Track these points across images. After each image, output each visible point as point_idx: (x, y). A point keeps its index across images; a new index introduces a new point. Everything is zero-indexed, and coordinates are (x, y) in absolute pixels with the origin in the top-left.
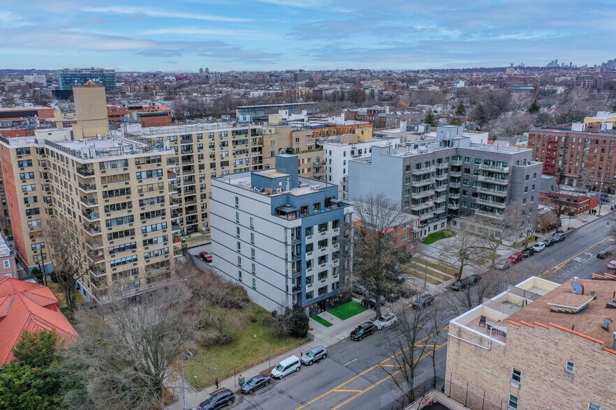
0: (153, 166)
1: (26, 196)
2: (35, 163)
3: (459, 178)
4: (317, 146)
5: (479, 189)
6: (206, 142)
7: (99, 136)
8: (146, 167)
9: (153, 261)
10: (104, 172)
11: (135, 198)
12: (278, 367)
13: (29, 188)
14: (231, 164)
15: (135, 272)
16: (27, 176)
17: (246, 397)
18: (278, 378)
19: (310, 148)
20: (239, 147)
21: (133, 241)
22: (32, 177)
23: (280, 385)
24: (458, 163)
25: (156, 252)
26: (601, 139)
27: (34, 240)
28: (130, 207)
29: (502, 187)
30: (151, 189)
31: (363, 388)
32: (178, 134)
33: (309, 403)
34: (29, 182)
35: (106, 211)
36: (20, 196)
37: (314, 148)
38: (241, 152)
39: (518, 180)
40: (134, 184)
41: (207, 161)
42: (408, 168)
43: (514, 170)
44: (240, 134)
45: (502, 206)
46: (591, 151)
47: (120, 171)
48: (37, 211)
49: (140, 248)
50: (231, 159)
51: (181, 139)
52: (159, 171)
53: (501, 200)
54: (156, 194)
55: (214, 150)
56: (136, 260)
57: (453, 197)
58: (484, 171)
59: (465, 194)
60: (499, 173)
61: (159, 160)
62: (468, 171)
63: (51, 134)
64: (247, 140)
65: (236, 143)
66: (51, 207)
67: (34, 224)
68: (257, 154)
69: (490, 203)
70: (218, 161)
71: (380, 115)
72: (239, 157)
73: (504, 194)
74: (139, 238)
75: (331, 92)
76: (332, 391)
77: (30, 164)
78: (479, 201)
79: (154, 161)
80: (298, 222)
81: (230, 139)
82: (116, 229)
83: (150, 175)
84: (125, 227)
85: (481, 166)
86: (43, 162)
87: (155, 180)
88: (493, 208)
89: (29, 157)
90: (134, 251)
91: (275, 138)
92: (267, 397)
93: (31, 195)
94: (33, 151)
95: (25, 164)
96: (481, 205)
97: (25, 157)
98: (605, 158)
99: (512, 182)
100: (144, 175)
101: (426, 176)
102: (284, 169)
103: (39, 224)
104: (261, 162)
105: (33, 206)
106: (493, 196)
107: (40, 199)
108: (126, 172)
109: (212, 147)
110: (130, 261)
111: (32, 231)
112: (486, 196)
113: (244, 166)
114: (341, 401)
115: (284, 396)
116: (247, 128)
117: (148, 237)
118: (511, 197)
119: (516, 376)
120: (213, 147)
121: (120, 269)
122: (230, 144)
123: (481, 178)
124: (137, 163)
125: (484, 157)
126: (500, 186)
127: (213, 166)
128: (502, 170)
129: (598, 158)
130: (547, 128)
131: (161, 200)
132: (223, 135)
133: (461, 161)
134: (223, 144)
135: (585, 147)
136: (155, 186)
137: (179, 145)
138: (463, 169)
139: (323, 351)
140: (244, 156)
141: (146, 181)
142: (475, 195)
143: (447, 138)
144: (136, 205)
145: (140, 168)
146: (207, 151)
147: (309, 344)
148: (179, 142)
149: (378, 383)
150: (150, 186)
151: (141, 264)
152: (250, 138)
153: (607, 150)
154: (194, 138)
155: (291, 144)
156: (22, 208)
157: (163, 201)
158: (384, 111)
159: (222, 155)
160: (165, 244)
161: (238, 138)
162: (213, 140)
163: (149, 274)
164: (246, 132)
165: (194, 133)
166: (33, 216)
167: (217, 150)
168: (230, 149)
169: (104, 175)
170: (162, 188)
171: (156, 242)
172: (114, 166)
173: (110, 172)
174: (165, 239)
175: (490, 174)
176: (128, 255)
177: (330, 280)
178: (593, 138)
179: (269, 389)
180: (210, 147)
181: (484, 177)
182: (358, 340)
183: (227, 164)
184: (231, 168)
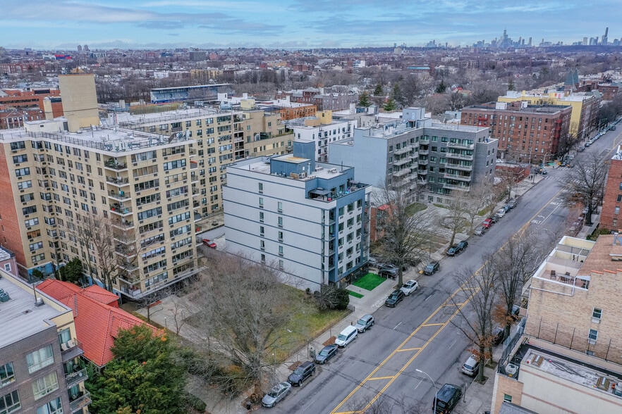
0: (178, 157)
1: (22, 194)
2: (30, 158)
3: (426, 156)
4: (287, 130)
5: (446, 165)
6: (194, 129)
7: (93, 126)
8: (172, 158)
9: (179, 251)
10: (135, 165)
11: (163, 189)
12: (341, 337)
13: (25, 185)
14: (217, 150)
15: (163, 264)
16: (22, 172)
17: (323, 366)
18: (343, 347)
19: (280, 131)
20: (224, 134)
21: (161, 232)
22: (28, 173)
23: (347, 352)
24: (426, 142)
25: (181, 242)
26: (524, 116)
27: (32, 240)
28: (158, 199)
29: (467, 163)
30: (176, 180)
31: (420, 346)
32: (169, 122)
33: (382, 364)
34: (25, 178)
35: (138, 204)
36: (16, 194)
37: (283, 132)
38: (225, 138)
39: (482, 155)
40: (161, 176)
42: (391, 148)
43: (477, 146)
44: (224, 120)
45: (469, 179)
46: (516, 127)
47: (149, 163)
48: (33, 210)
49: (168, 240)
50: (216, 145)
51: (172, 127)
52: (183, 161)
53: (466, 174)
54: (180, 184)
55: (201, 137)
56: (163, 251)
57: (422, 173)
58: (450, 148)
59: (432, 170)
60: (464, 150)
61: (183, 150)
62: (434, 149)
63: (42, 126)
64: (230, 126)
65: (221, 129)
66: (51, 204)
67: (32, 223)
68: (239, 140)
69: (457, 177)
70: (205, 148)
71: (316, 96)
72: (224, 143)
73: (470, 168)
74: (167, 230)
75: (243, 72)
76: (395, 351)
77: (25, 160)
78: (446, 175)
79: (178, 151)
80: (333, 204)
81: (215, 126)
82: (147, 221)
83: (175, 166)
84: (154, 219)
85: (448, 144)
86: (42, 157)
87: (179, 171)
88: (459, 181)
89: (24, 152)
90: (163, 243)
91: (251, 123)
92: (342, 364)
93: (27, 192)
94: (28, 146)
95: (20, 159)
96: (447, 179)
97: (20, 152)
98: (528, 133)
99: (476, 158)
100: (170, 166)
101: (404, 155)
102: (303, 154)
103: (36, 223)
104: (243, 148)
105: (30, 204)
106: (460, 171)
107: (37, 196)
108: (155, 163)
110: (160, 253)
111: (30, 231)
112: (453, 171)
113: (228, 152)
114: (409, 358)
115: (356, 362)
116: (230, 114)
117: (174, 229)
118: (475, 171)
119: (597, 314)
120: (201, 134)
121: (151, 262)
122: (216, 130)
123: (449, 155)
124: (165, 154)
125: (450, 136)
126: (466, 161)
127: (201, 153)
128: (469, 147)
129: (522, 133)
130: (474, 107)
131: (185, 190)
132: (209, 122)
133: (428, 140)
134: (210, 131)
135: (510, 123)
136: (180, 177)
138: (430, 148)
139: (371, 318)
140: (227, 142)
141: (172, 172)
142: (442, 170)
143: (413, 119)
144: (163, 196)
145: (166, 159)
146: (195, 139)
147: (352, 314)
149: (430, 340)
150: (175, 177)
151: (169, 255)
152: (232, 123)
153: (529, 125)
154: (184, 126)
155: (264, 128)
156: (19, 206)
157: (186, 191)
158: (319, 93)
159: (208, 142)
160: (189, 234)
161: (222, 124)
162: (201, 127)
163: (175, 264)
164: (229, 118)
165: (183, 121)
166: (30, 215)
167: (205, 138)
168: (216, 135)
169: (135, 168)
170: (185, 178)
171: (181, 232)
172: (144, 158)
173: (141, 164)
174: (189, 229)
175: (457, 151)
176: (157, 247)
177: (355, 255)
178: (517, 115)
179: (340, 357)
180: (198, 134)
181: (451, 154)
182: (393, 306)
183: (214, 151)
184: (217, 155)
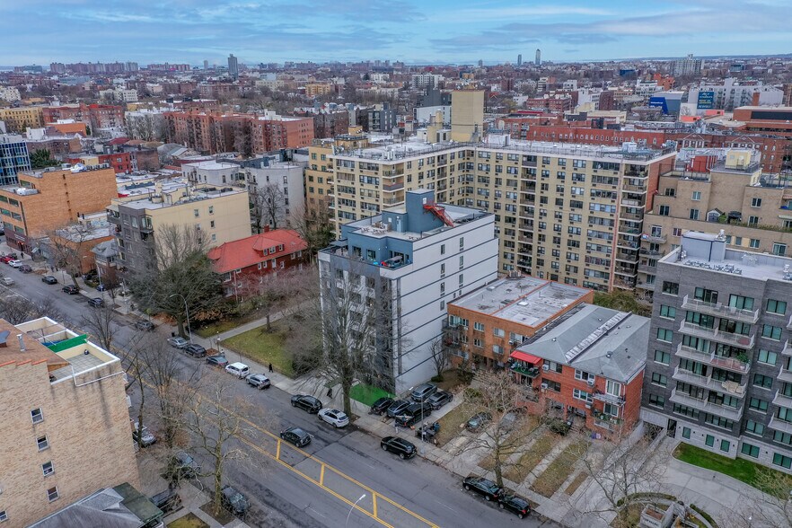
0: (372, 173)
6: (553, 169)
8: (366, 173)
10: (339, 168)
11: (358, 199)
14: (586, 206)
20: (601, 187)
28: (354, 206)
30: (370, 195)
32: (521, 153)
35: (339, 203)
38: (605, 194)
40: (356, 185)
41: (552, 195)
44: (606, 168)
47: (349, 171)
50: (586, 200)
51: (525, 159)
52: (377, 180)
54: (374, 201)
55: (563, 182)
64: (617, 179)
65: (600, 179)
68: (633, 204)
70: (567, 198)
72: (598, 200)
79: (373, 168)
81: (588, 173)
82: (345, 221)
83: (369, 181)
87: (372, 187)
100: (366, 180)
104: (643, 219)
108: (353, 173)
109: (561, 177)
113: (607, 216)
120: (563, 177)
122: (588, 179)
124: (362, 168)
127: (559, 202)
132: (580, 165)
134: (579, 178)
136: (373, 194)
137: (520, 167)
140: (608, 201)
141: (367, 186)
144: (358, 205)
145: (362, 172)
146: (553, 182)
148: (520, 162)
150: (370, 192)
152: (621, 176)
154: (539, 162)
155: (740, 206)
157: (379, 210)
159: (573, 192)
161: (601, 172)
162: (564, 168)
164: (616, 167)
165: (540, 155)
167: (568, 184)
168: (587, 186)
169: (339, 171)
170: (379, 196)
172: (345, 165)
173: (343, 169)
180: (559, 177)
183: (579, 205)
184: (585, 213)
